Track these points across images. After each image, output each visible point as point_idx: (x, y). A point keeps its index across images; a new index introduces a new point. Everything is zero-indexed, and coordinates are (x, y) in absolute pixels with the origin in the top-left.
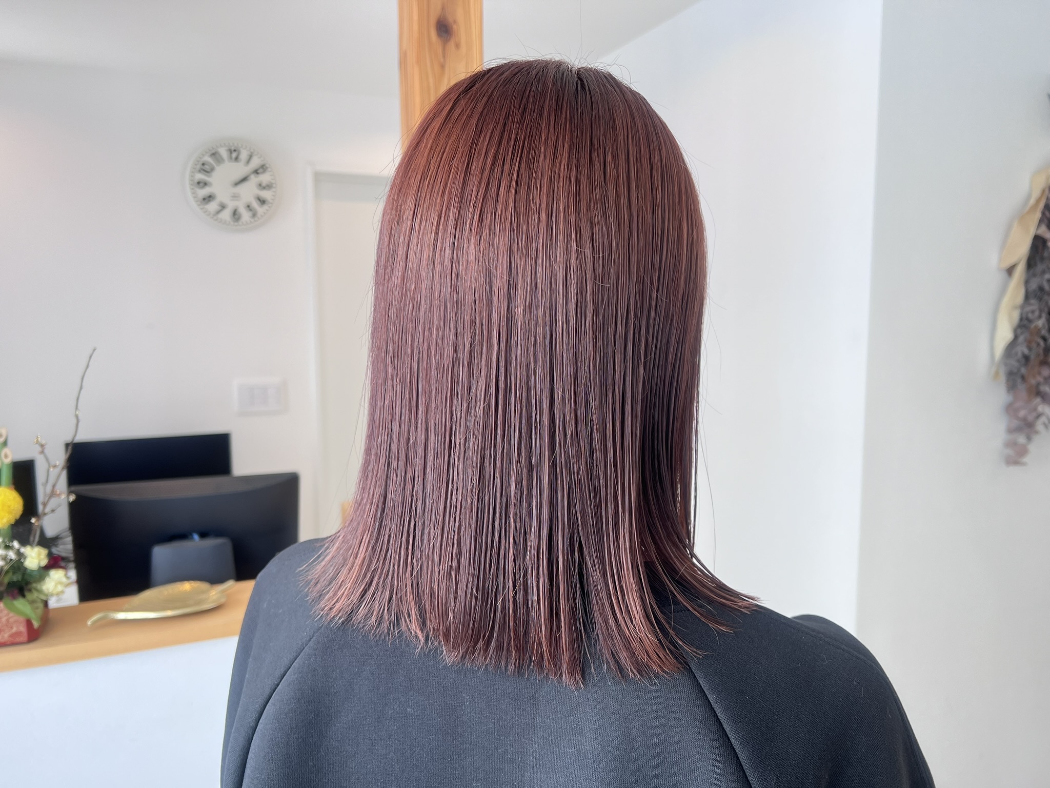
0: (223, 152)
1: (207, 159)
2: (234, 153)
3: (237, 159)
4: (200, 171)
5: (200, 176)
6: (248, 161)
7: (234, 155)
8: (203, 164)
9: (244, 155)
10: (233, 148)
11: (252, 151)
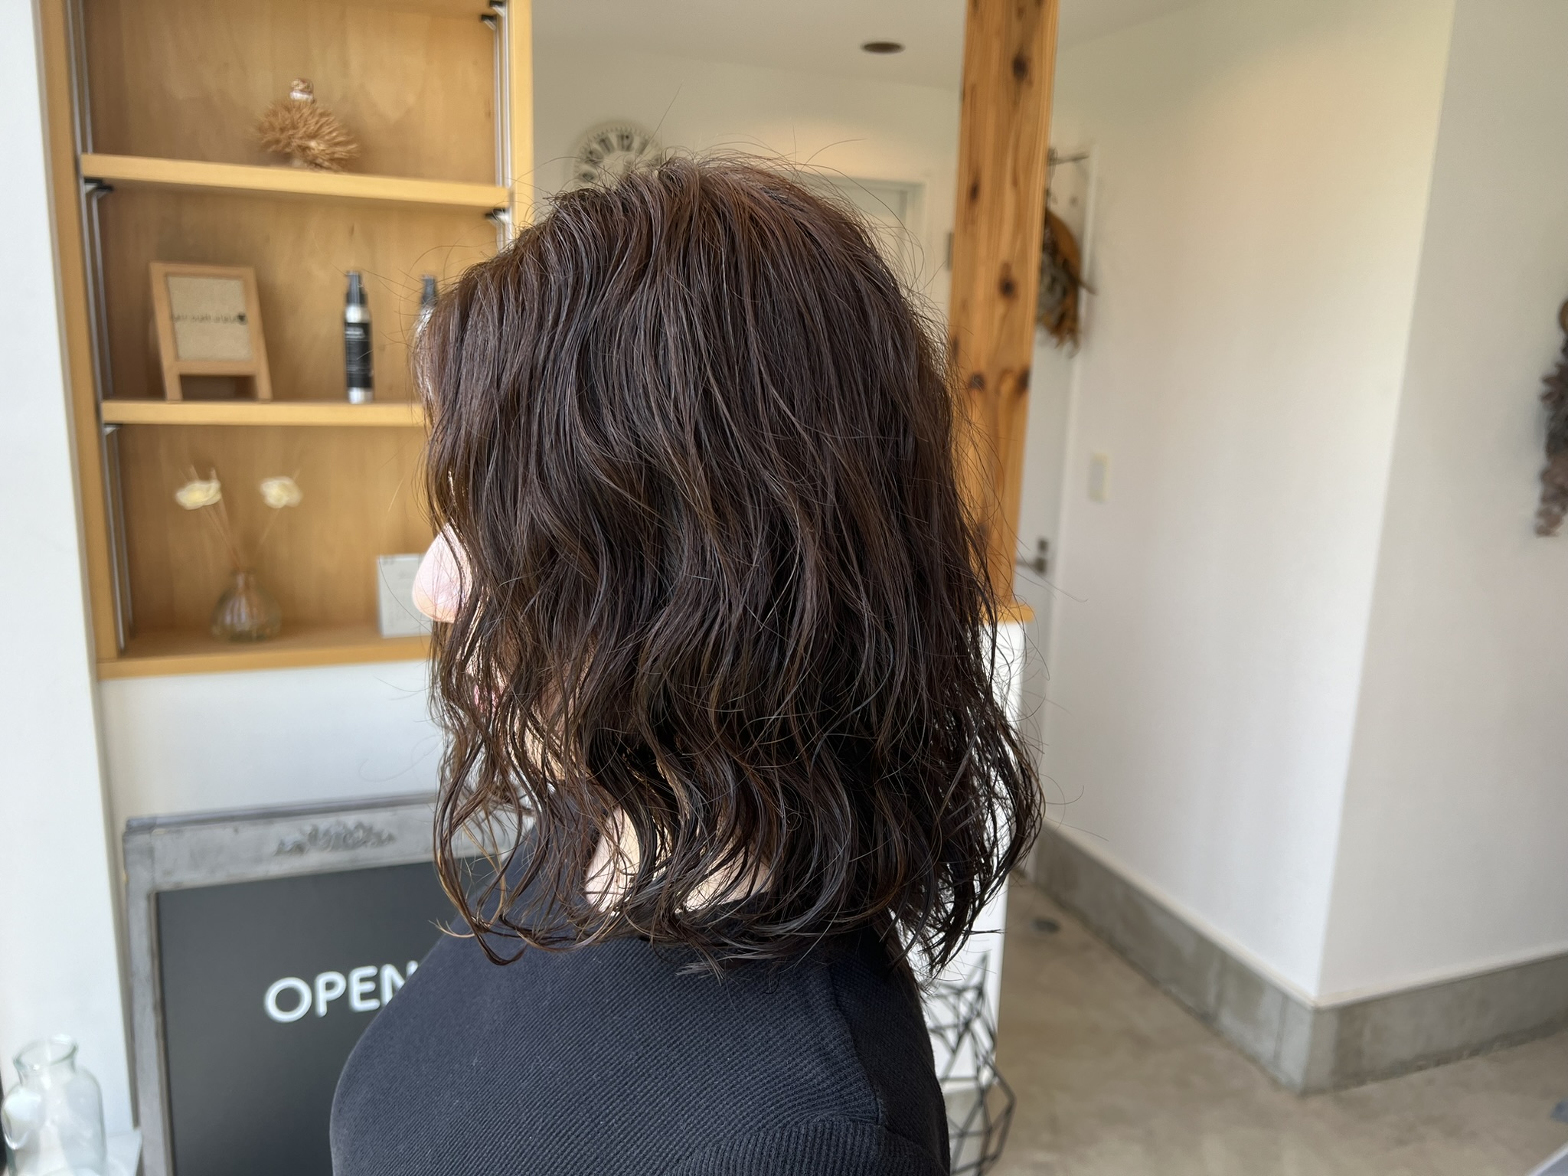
0: (613, 139)
1: (596, 146)
2: (625, 139)
3: (628, 148)
4: (586, 162)
5: (586, 168)
6: (641, 151)
7: (626, 142)
8: (591, 153)
9: (636, 144)
10: (625, 134)
11: (647, 137)
